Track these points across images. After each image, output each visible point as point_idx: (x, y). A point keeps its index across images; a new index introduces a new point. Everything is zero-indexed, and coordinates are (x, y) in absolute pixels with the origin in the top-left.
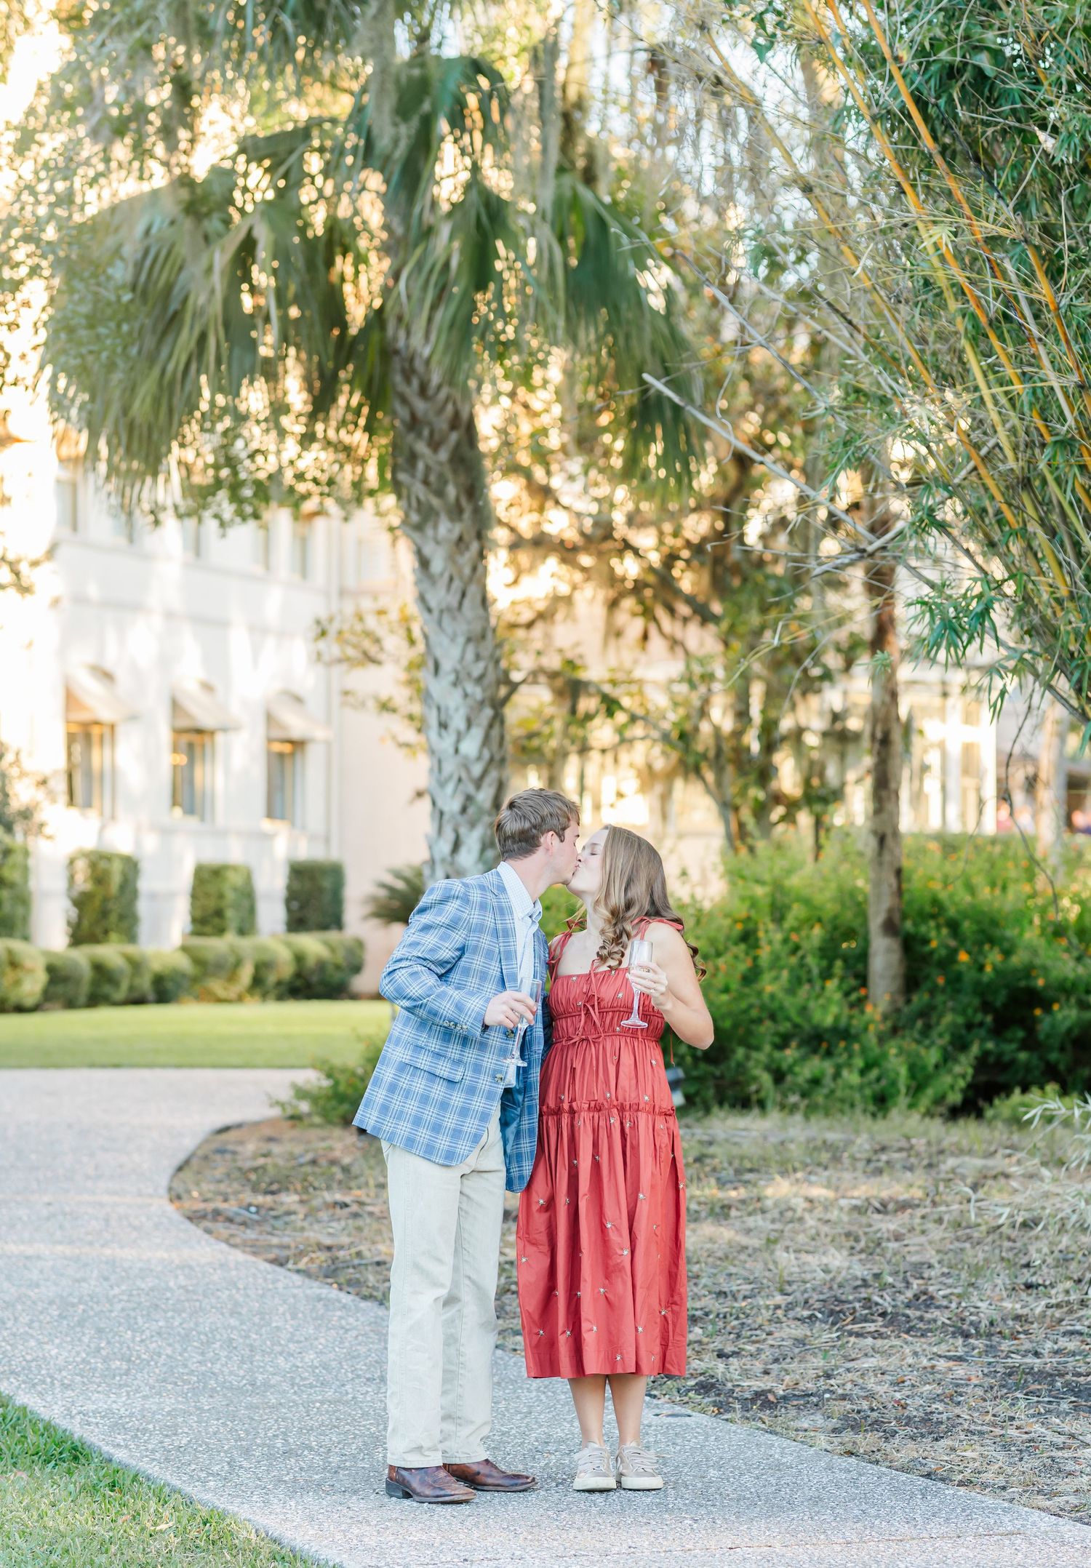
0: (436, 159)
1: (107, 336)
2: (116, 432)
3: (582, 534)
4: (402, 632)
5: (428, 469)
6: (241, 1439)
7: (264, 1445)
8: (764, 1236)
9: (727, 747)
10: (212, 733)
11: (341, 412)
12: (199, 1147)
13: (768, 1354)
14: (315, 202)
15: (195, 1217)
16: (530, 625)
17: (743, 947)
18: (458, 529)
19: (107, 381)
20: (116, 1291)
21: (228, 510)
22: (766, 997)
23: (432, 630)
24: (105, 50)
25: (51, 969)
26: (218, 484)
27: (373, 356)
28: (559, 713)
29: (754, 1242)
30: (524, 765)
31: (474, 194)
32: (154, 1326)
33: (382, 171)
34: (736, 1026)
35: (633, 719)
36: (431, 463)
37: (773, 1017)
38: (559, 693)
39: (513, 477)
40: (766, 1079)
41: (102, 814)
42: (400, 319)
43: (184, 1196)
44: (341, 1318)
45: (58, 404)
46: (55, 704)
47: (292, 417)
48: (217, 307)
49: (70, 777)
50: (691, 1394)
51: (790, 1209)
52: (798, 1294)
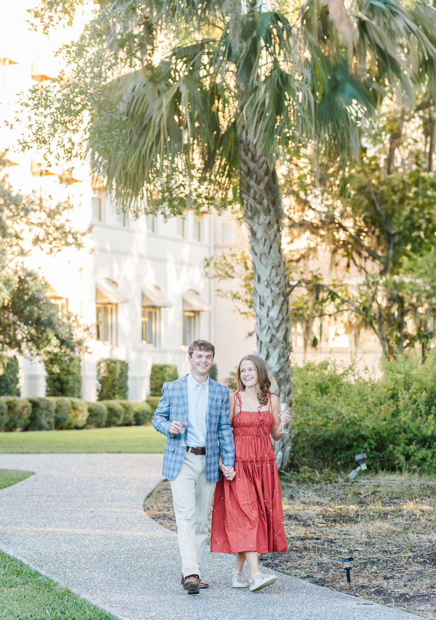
0: (259, 57)
1: (116, 135)
2: (120, 177)
3: (321, 221)
4: (243, 264)
5: (255, 192)
6: (178, 613)
7: (188, 616)
8: (402, 526)
9: (384, 314)
10: (160, 308)
11: (217, 167)
12: (156, 487)
13: (405, 578)
14: (205, 77)
15: (155, 518)
16: (298, 261)
17: (392, 401)
18: (268, 219)
19: (116, 155)
20: (123, 549)
21: (168, 211)
22: (402, 423)
23: (257, 262)
24: (115, 10)
25: (90, 410)
26: (164, 199)
27: (231, 143)
28: (311, 299)
29: (399, 529)
30: (296, 322)
31: (276, 72)
32: (139, 565)
33: (235, 63)
34: (389, 435)
35: (343, 301)
36: (256, 190)
37: (405, 431)
38: (311, 290)
39: (291, 196)
40: (402, 458)
41: (112, 344)
42: (243, 127)
43: (151, 509)
44: (220, 561)
45: (94, 165)
46: (92, 295)
47: (196, 170)
48: (164, 122)
49: (98, 327)
50: (373, 595)
51: (414, 515)
52: (418, 552)
